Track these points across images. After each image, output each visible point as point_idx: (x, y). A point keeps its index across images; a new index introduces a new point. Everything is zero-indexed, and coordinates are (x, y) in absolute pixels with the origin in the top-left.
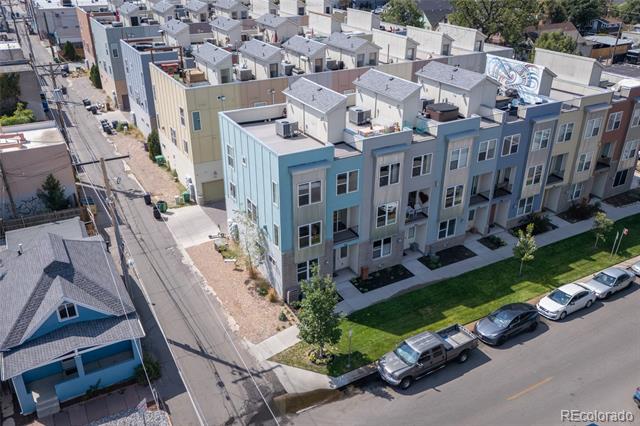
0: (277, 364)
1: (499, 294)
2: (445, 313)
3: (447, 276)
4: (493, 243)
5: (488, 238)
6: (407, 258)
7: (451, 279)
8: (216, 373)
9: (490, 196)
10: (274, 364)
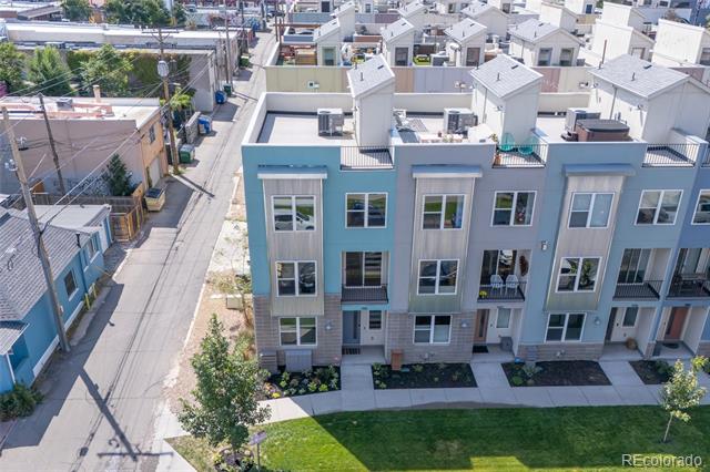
0: (171, 449)
1: (598, 460)
2: (475, 460)
3: (529, 403)
4: (655, 372)
5: (653, 363)
6: (481, 357)
7: (534, 409)
8: (93, 435)
9: (663, 291)
10: (168, 448)
